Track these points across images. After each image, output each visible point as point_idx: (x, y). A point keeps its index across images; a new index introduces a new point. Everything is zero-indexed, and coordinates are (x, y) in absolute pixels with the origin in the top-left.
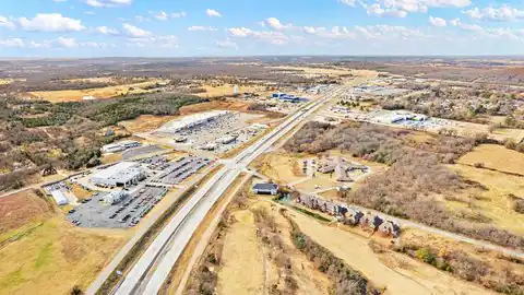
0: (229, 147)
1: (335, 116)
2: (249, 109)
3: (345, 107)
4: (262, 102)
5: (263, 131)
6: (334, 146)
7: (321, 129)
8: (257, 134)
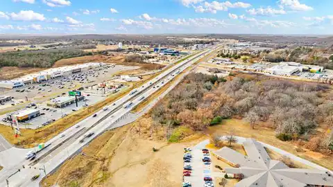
0: (68, 111)
1: (220, 67)
2: (126, 61)
3: (227, 59)
4: (141, 55)
5: (131, 85)
6: (237, 113)
7: (209, 84)
8: (121, 90)
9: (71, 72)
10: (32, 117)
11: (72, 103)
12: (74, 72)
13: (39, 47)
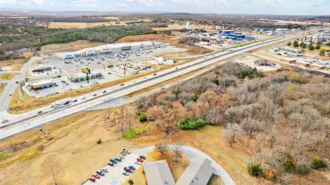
2: (180, 42)
9: (120, 50)
10: (45, 87)
11: (82, 80)
12: (124, 49)
13: (123, 23)
